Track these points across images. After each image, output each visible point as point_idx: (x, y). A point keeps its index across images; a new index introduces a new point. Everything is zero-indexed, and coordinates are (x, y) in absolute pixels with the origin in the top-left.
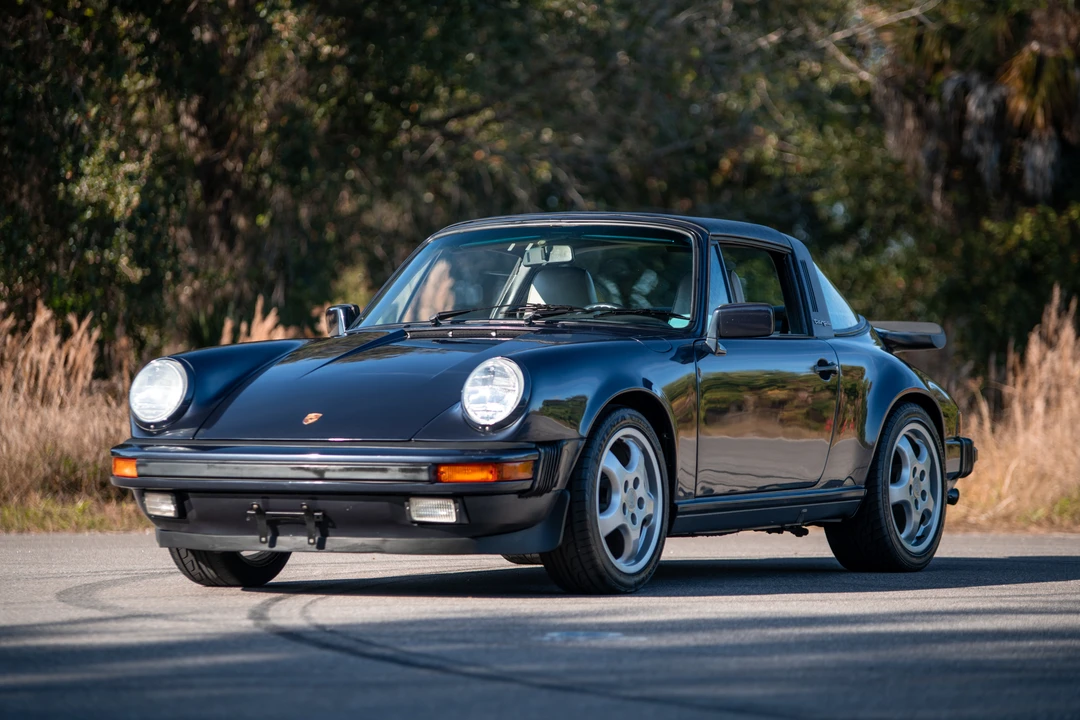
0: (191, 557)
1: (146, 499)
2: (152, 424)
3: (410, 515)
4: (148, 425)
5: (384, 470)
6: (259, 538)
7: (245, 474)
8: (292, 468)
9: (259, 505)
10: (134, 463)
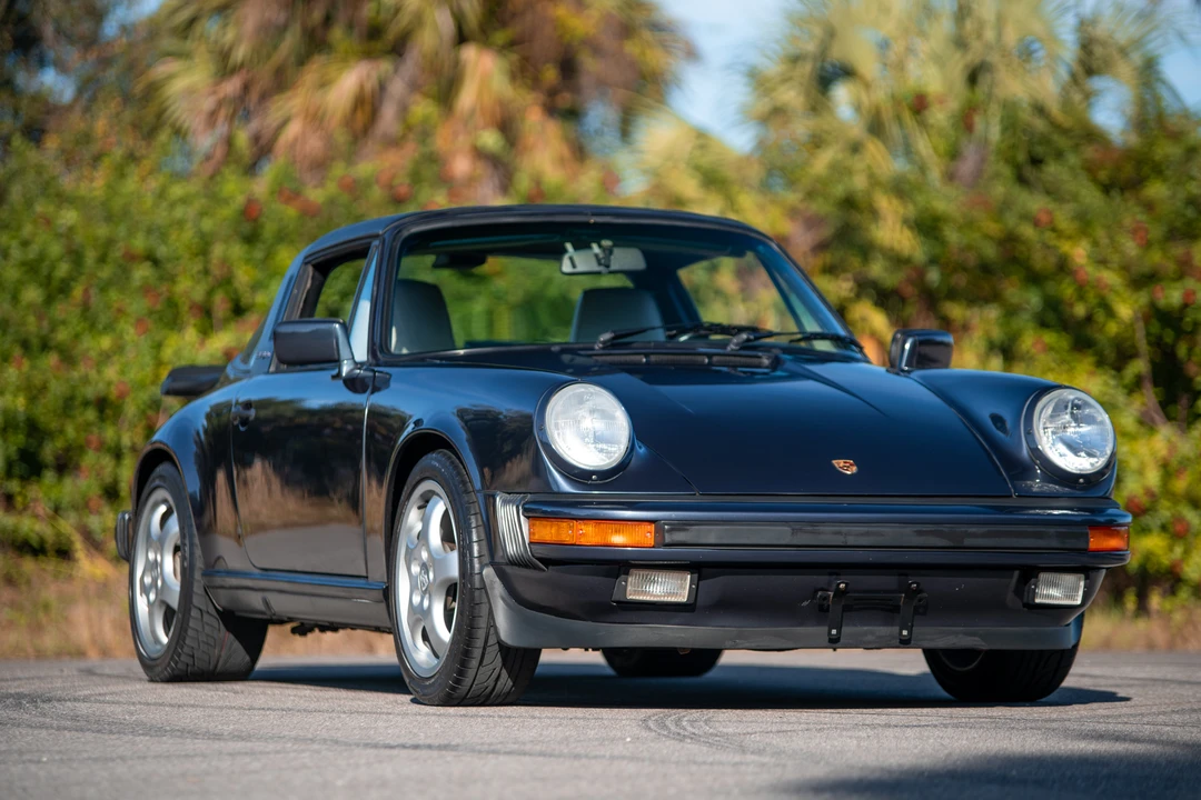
1: (632, 579)
2: (593, 473)
3: (1034, 596)
4: (588, 475)
5: (1040, 535)
6: (826, 629)
7: (851, 541)
8: (920, 533)
9: (847, 584)
10: (652, 527)
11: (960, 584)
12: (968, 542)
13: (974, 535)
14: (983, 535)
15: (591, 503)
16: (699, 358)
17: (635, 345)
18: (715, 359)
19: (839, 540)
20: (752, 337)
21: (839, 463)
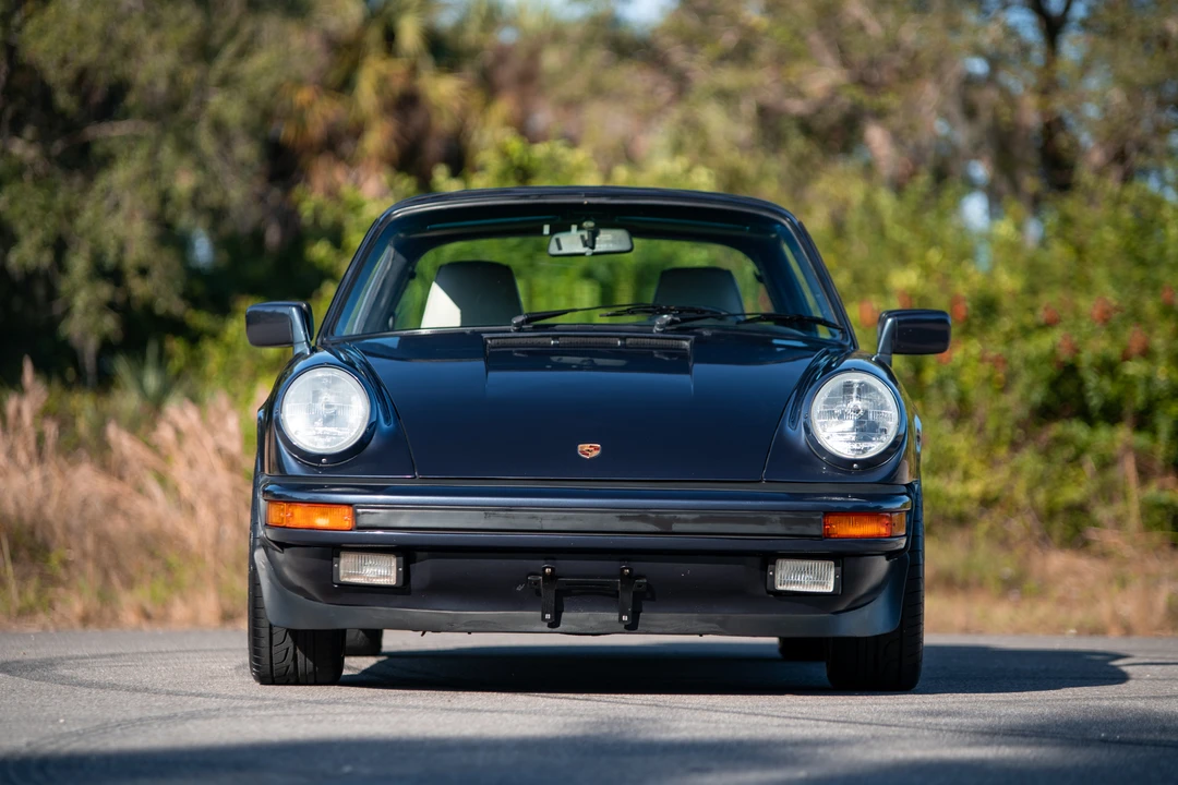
0: (289, 642)
1: (342, 562)
2: (323, 456)
3: (773, 583)
4: (317, 458)
5: (762, 522)
6: (540, 613)
7: (547, 525)
8: (622, 518)
9: (553, 569)
10: (346, 511)
11: (685, 569)
12: (676, 527)
13: (686, 521)
14: (695, 521)
15: (322, 487)
16: (612, 340)
17: (557, 327)
18: (629, 341)
19: (536, 525)
20: (677, 319)
21: (583, 447)
